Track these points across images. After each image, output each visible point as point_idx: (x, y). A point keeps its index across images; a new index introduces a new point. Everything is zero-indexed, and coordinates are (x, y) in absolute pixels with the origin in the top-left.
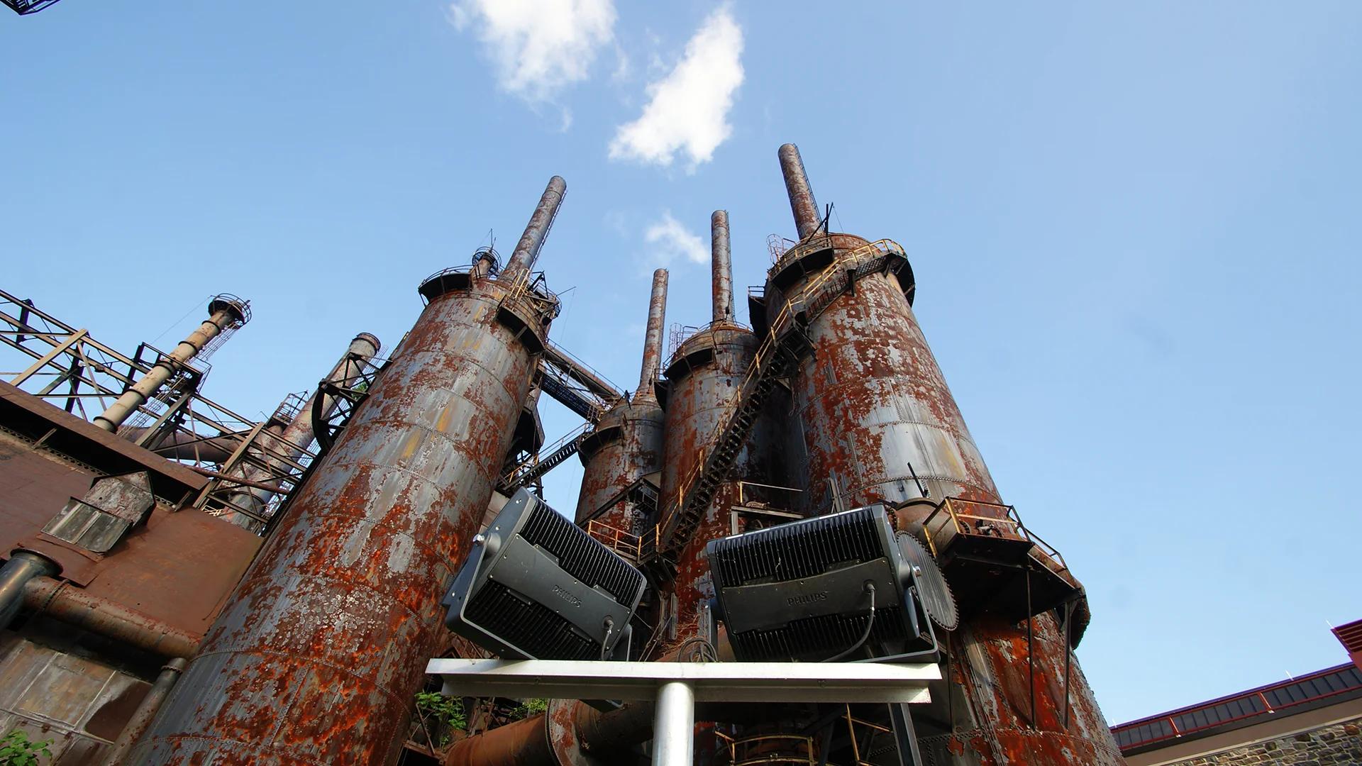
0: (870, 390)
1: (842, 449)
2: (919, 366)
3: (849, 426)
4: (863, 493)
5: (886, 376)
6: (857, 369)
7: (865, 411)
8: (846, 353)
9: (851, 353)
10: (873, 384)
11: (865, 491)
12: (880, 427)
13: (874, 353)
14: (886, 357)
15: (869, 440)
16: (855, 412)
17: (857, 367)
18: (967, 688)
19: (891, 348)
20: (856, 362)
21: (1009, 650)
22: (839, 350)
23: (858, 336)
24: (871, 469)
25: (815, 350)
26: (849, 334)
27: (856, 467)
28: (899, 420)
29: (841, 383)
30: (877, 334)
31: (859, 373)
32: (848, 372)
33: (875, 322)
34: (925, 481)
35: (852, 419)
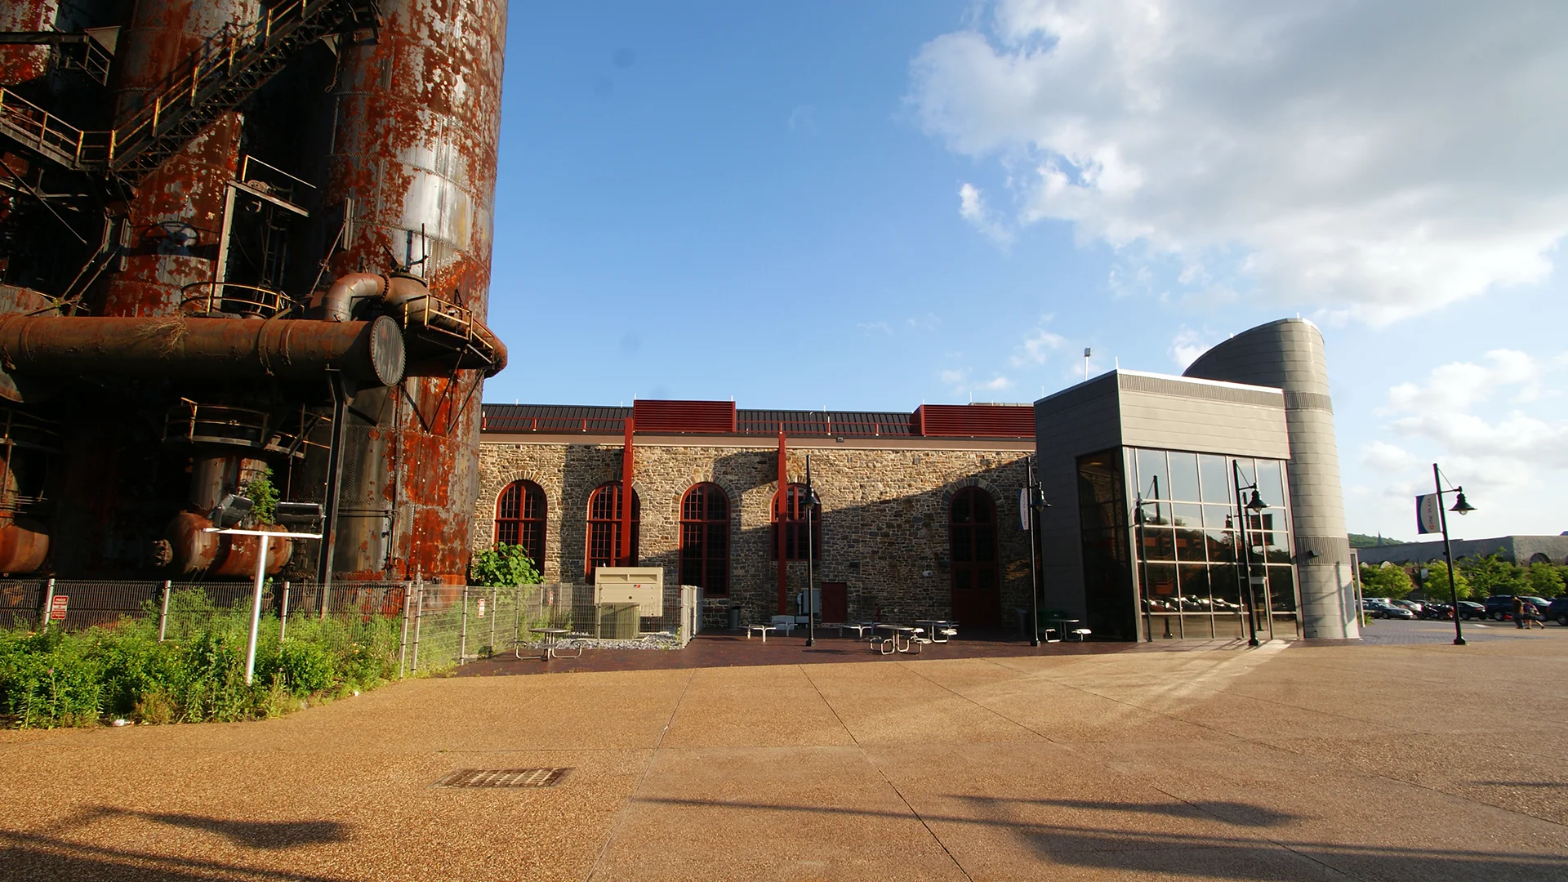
0: (420, 122)
1: (370, 174)
2: (478, 113)
3: (385, 151)
4: (374, 229)
5: (441, 112)
6: (416, 87)
7: (406, 143)
8: (412, 56)
9: (417, 62)
10: (425, 115)
11: (377, 228)
12: (414, 169)
13: (440, 76)
14: (450, 87)
15: (399, 178)
16: (396, 138)
17: (417, 84)
18: (397, 403)
19: (459, 78)
20: (419, 77)
21: (436, 386)
22: (407, 48)
23: (432, 42)
24: (390, 209)
25: (379, 26)
26: (424, 33)
27: (377, 200)
28: (434, 170)
29: (394, 94)
30: (453, 51)
31: (416, 92)
32: (405, 85)
33: (458, 33)
34: (432, 241)
35: (390, 144)
